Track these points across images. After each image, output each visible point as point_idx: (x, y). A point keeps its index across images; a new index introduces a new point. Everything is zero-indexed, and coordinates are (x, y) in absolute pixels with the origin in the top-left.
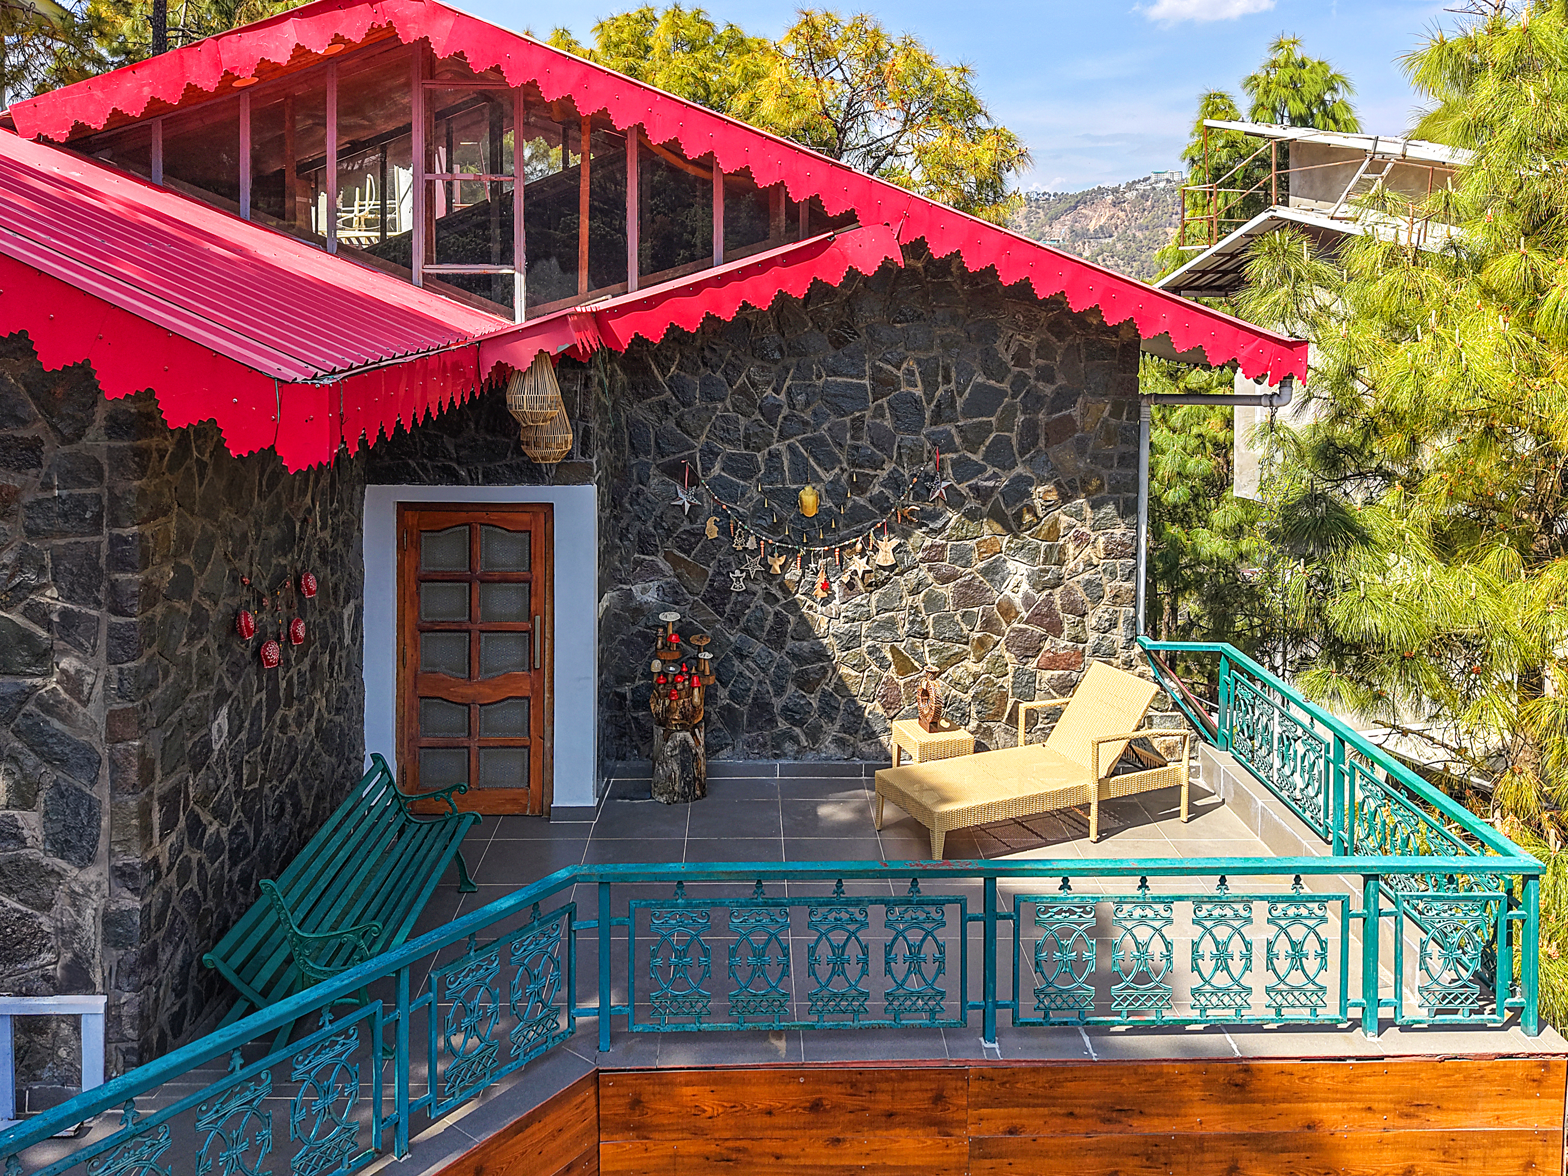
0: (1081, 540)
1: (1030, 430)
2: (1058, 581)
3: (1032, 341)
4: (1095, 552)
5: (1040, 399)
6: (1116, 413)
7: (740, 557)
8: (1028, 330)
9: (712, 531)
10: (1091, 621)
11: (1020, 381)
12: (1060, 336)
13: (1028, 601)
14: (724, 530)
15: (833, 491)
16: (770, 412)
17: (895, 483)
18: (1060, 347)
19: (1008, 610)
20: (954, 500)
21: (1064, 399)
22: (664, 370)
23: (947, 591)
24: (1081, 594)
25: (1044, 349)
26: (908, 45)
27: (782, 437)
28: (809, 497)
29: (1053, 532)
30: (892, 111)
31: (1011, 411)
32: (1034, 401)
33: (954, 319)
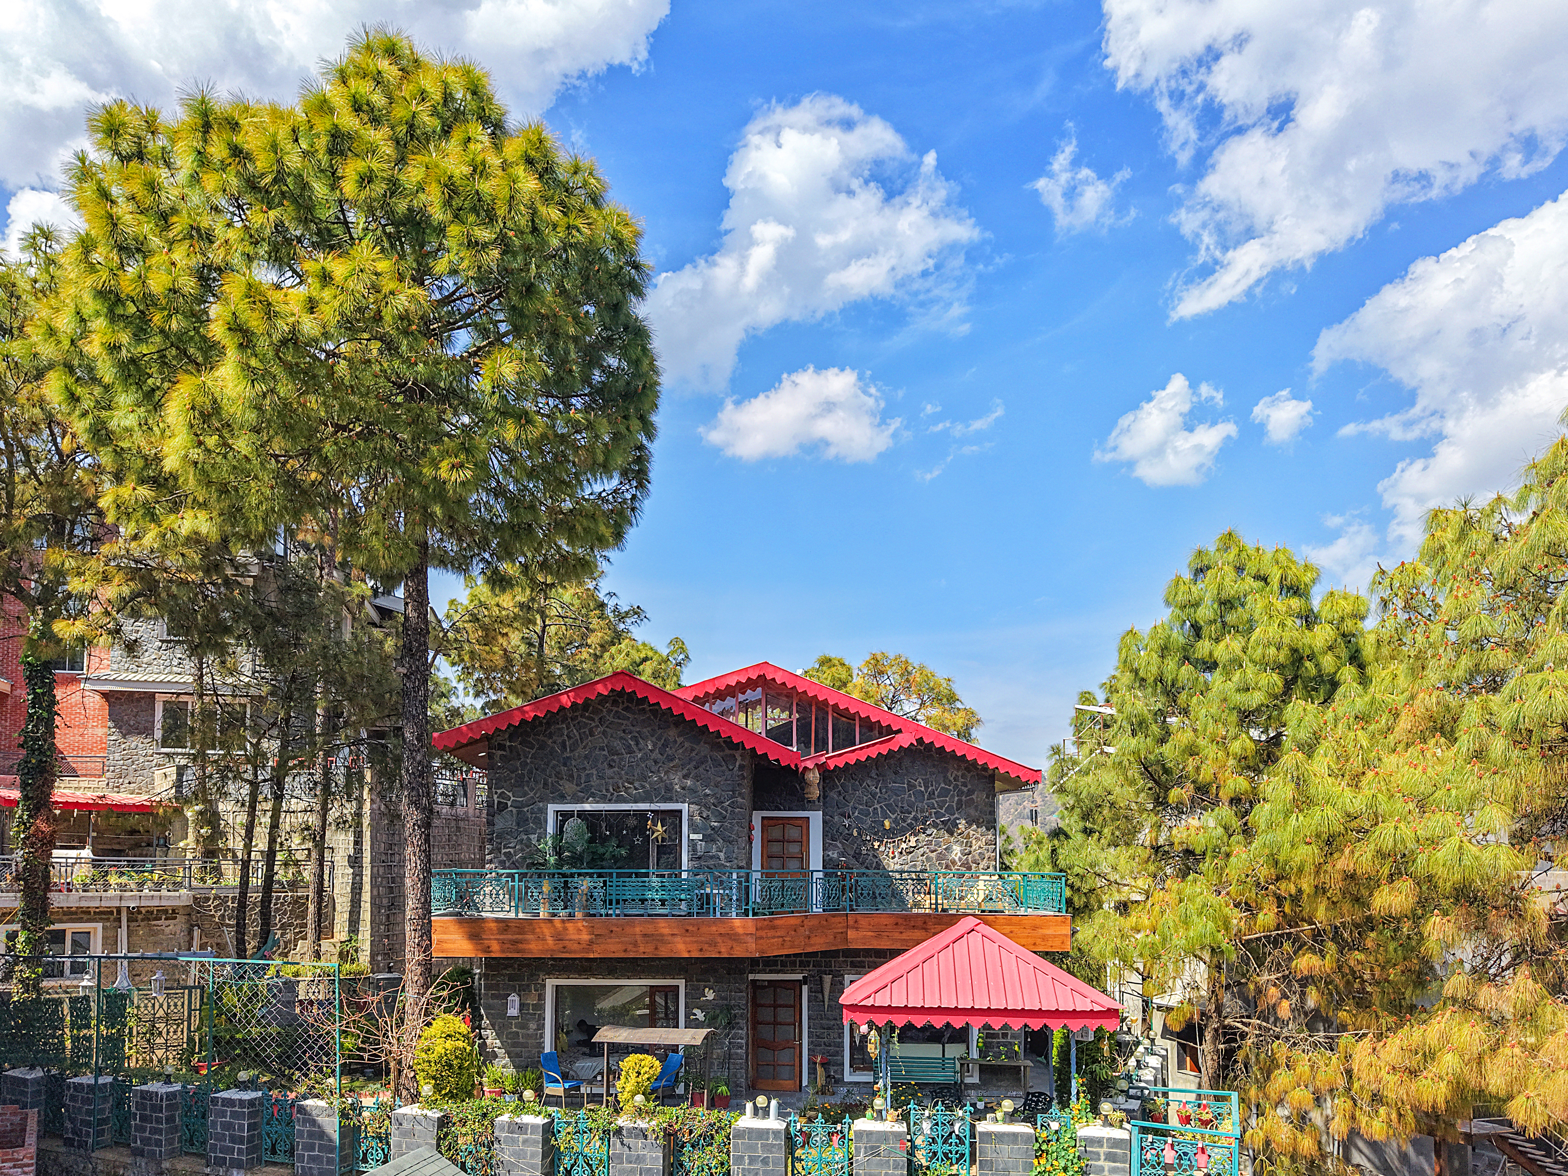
0: (977, 839)
1: (960, 802)
2: (970, 853)
3: (960, 774)
4: (982, 843)
5: (963, 792)
6: (987, 797)
7: (864, 842)
8: (958, 770)
9: (855, 834)
10: (981, 866)
11: (956, 786)
12: (969, 772)
13: (960, 859)
14: (859, 834)
15: (895, 821)
16: (874, 795)
17: (915, 819)
18: (969, 775)
19: (954, 862)
20: (935, 825)
21: (970, 792)
22: (839, 781)
23: (933, 855)
24: (977, 857)
25: (963, 776)
26: (922, 668)
27: (878, 802)
28: (887, 823)
29: (968, 837)
30: (914, 698)
31: (953, 796)
32: (961, 793)
33: (934, 766)
